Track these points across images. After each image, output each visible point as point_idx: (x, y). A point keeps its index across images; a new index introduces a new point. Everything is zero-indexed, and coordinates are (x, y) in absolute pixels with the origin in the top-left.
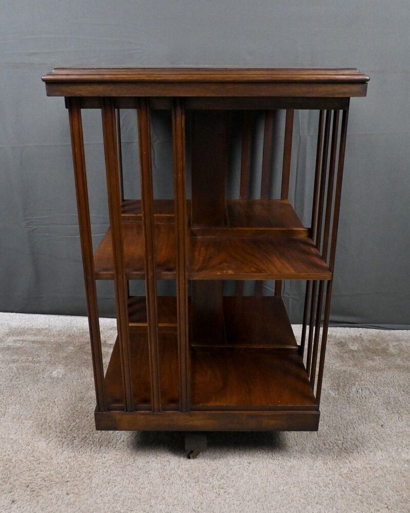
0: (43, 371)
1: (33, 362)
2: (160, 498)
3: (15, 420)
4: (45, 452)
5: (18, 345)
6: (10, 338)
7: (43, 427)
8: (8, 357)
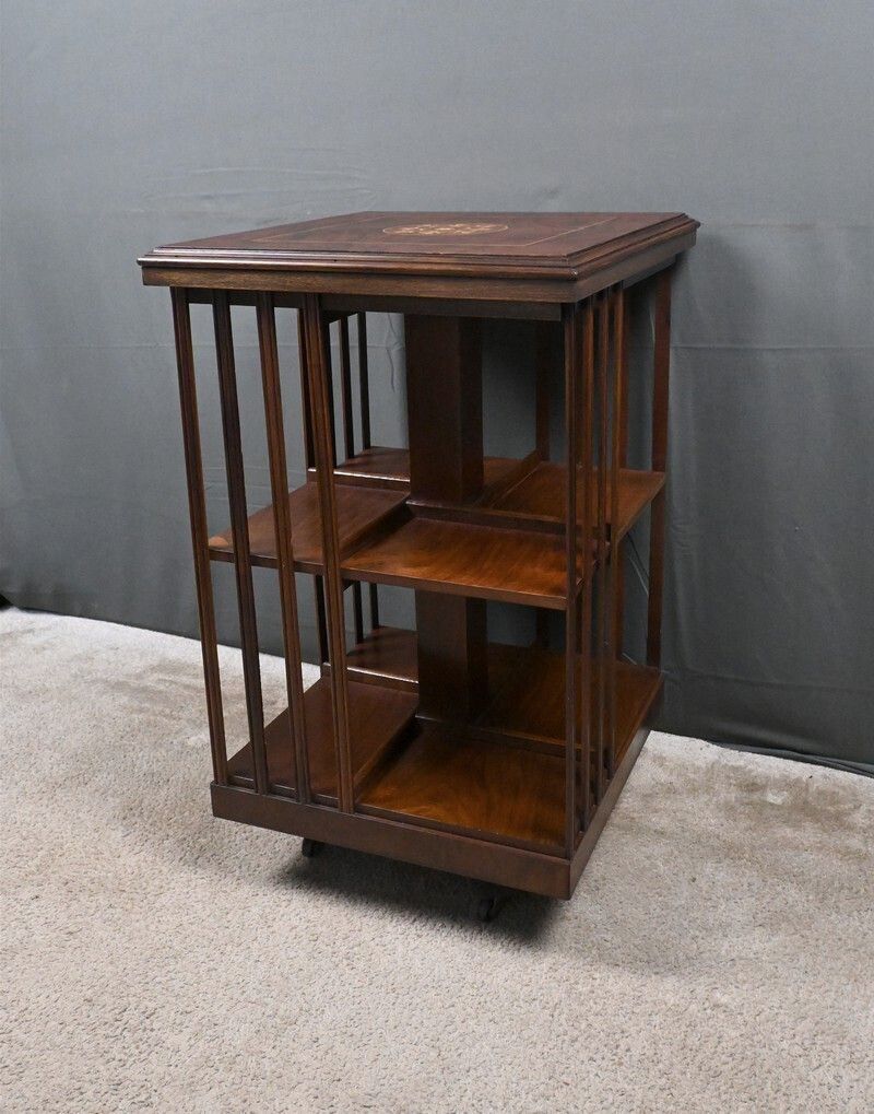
0: (177, 733)
1: (171, 717)
2: (244, 946)
3: (97, 794)
4: (114, 846)
5: (161, 687)
6: (155, 675)
7: (131, 813)
8: (136, 704)
